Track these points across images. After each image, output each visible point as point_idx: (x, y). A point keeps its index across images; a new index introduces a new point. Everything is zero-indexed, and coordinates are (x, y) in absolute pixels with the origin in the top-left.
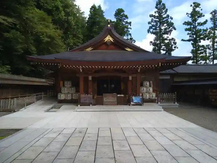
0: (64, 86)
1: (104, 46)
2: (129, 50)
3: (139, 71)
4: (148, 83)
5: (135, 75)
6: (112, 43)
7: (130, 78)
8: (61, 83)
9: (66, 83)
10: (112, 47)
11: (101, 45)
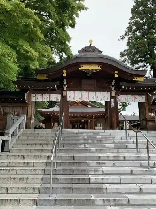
0: (54, 125)
1: (76, 104)
2: (89, 106)
3: (94, 117)
4: (100, 125)
5: (91, 120)
6: (80, 103)
7: (89, 121)
8: (53, 124)
9: (55, 123)
10: (80, 104)
11: (74, 104)
